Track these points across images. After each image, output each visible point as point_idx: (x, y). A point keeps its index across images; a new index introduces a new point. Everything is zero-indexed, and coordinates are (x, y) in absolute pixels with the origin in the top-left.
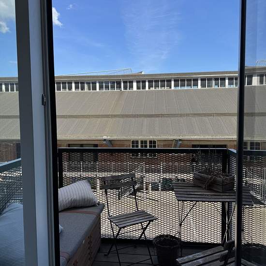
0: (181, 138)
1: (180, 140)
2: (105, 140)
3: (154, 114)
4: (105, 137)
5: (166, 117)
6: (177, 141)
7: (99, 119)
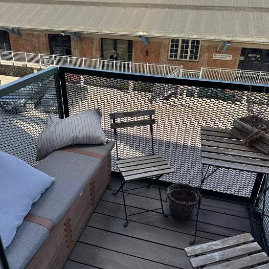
0: (230, 39)
1: (229, 42)
2: (140, 37)
3: (202, 5)
4: (140, 33)
5: (217, 10)
6: (225, 42)
7: (136, 10)
